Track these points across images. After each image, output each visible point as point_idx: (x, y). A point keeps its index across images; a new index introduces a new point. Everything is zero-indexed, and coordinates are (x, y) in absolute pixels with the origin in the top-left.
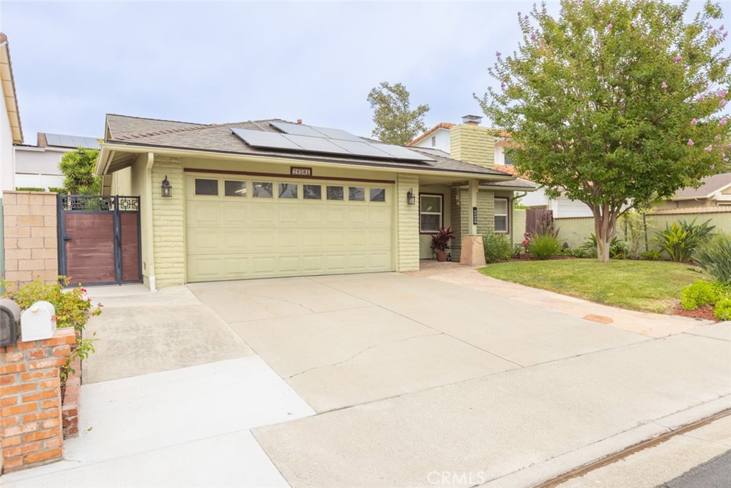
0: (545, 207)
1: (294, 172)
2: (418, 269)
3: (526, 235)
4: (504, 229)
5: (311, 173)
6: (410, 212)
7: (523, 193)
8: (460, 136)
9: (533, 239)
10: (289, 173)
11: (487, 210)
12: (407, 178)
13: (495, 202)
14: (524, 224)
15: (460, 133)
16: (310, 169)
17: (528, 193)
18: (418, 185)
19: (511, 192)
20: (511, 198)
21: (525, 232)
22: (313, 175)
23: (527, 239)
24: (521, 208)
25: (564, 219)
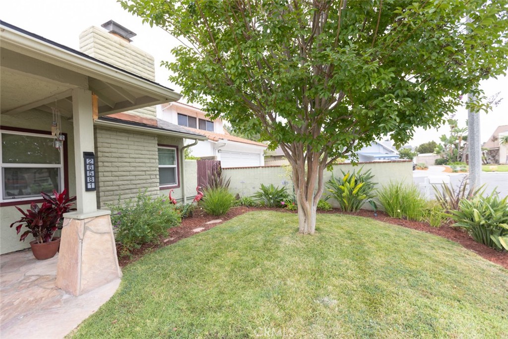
0: (213, 158)
3: (198, 189)
4: (174, 182)
7: (193, 141)
8: (92, 44)
9: (206, 193)
11: (147, 161)
13: (159, 150)
14: (196, 176)
15: (92, 39)
17: (199, 142)
19: (180, 139)
20: (180, 147)
21: (196, 185)
23: (199, 193)
24: (192, 159)
25: (231, 168)
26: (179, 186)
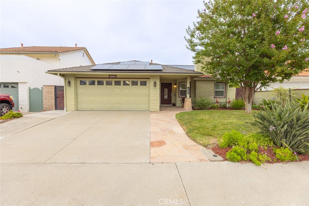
1: (110, 77)
2: (159, 110)
4: (223, 96)
5: (116, 77)
6: (156, 89)
10: (108, 77)
11: (210, 88)
12: (153, 77)
13: (215, 84)
14: (235, 94)
16: (116, 75)
18: (159, 79)
20: (227, 83)
22: (117, 77)
26: (225, 98)
